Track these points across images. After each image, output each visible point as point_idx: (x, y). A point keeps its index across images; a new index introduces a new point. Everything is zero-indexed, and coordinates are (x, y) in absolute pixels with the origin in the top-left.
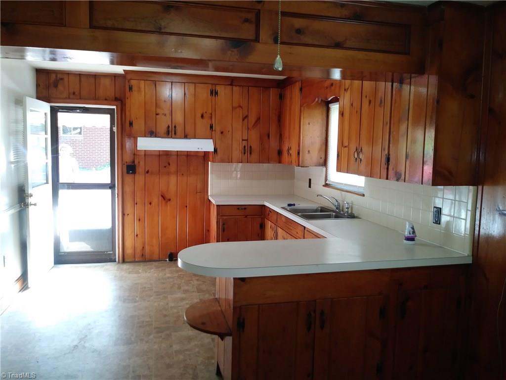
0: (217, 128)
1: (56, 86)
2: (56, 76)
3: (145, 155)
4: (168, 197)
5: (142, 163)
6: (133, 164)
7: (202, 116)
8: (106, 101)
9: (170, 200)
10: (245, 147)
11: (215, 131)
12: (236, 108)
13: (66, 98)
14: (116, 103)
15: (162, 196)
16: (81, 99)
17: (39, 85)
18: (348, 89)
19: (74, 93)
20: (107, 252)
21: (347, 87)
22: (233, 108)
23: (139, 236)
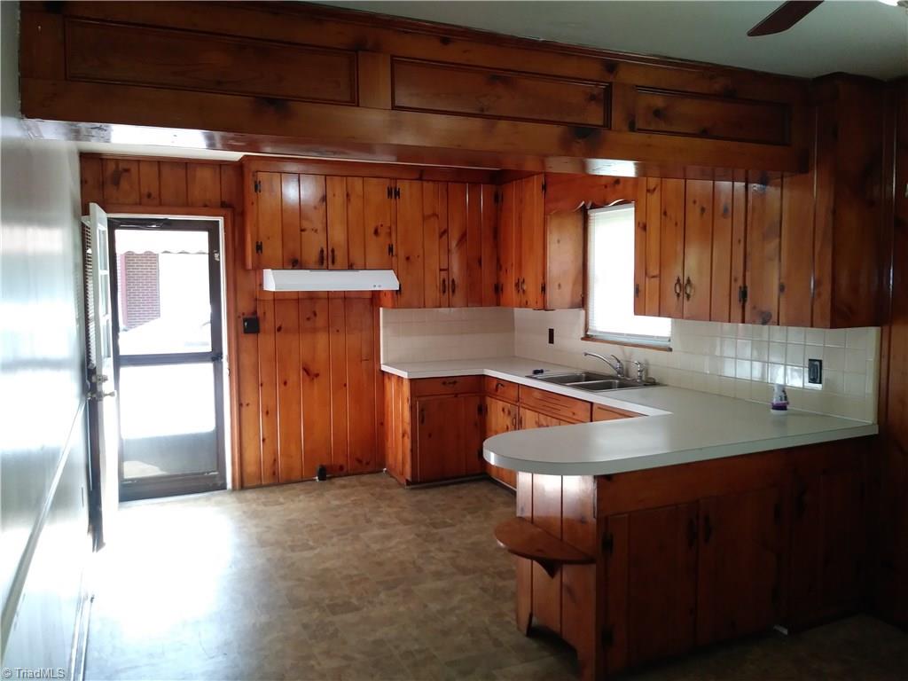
0: (401, 252)
1: (116, 183)
2: (117, 166)
3: (274, 300)
4: (314, 370)
5: (270, 315)
6: (254, 317)
7: (376, 232)
8: (206, 208)
9: (317, 375)
10: (444, 281)
11: (397, 255)
12: (429, 217)
13: (136, 204)
14: (223, 211)
15: (305, 369)
16: (161, 206)
17: (86, 182)
18: (655, 189)
19: (149, 196)
20: (208, 473)
21: (652, 187)
22: (425, 218)
23: (267, 441)
